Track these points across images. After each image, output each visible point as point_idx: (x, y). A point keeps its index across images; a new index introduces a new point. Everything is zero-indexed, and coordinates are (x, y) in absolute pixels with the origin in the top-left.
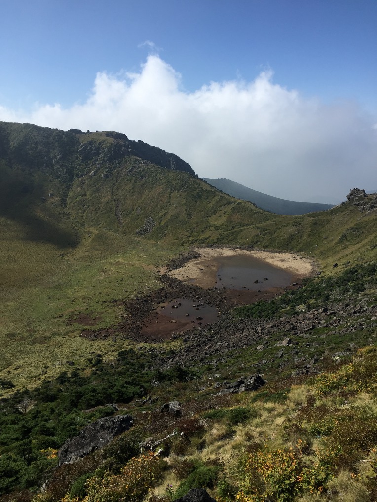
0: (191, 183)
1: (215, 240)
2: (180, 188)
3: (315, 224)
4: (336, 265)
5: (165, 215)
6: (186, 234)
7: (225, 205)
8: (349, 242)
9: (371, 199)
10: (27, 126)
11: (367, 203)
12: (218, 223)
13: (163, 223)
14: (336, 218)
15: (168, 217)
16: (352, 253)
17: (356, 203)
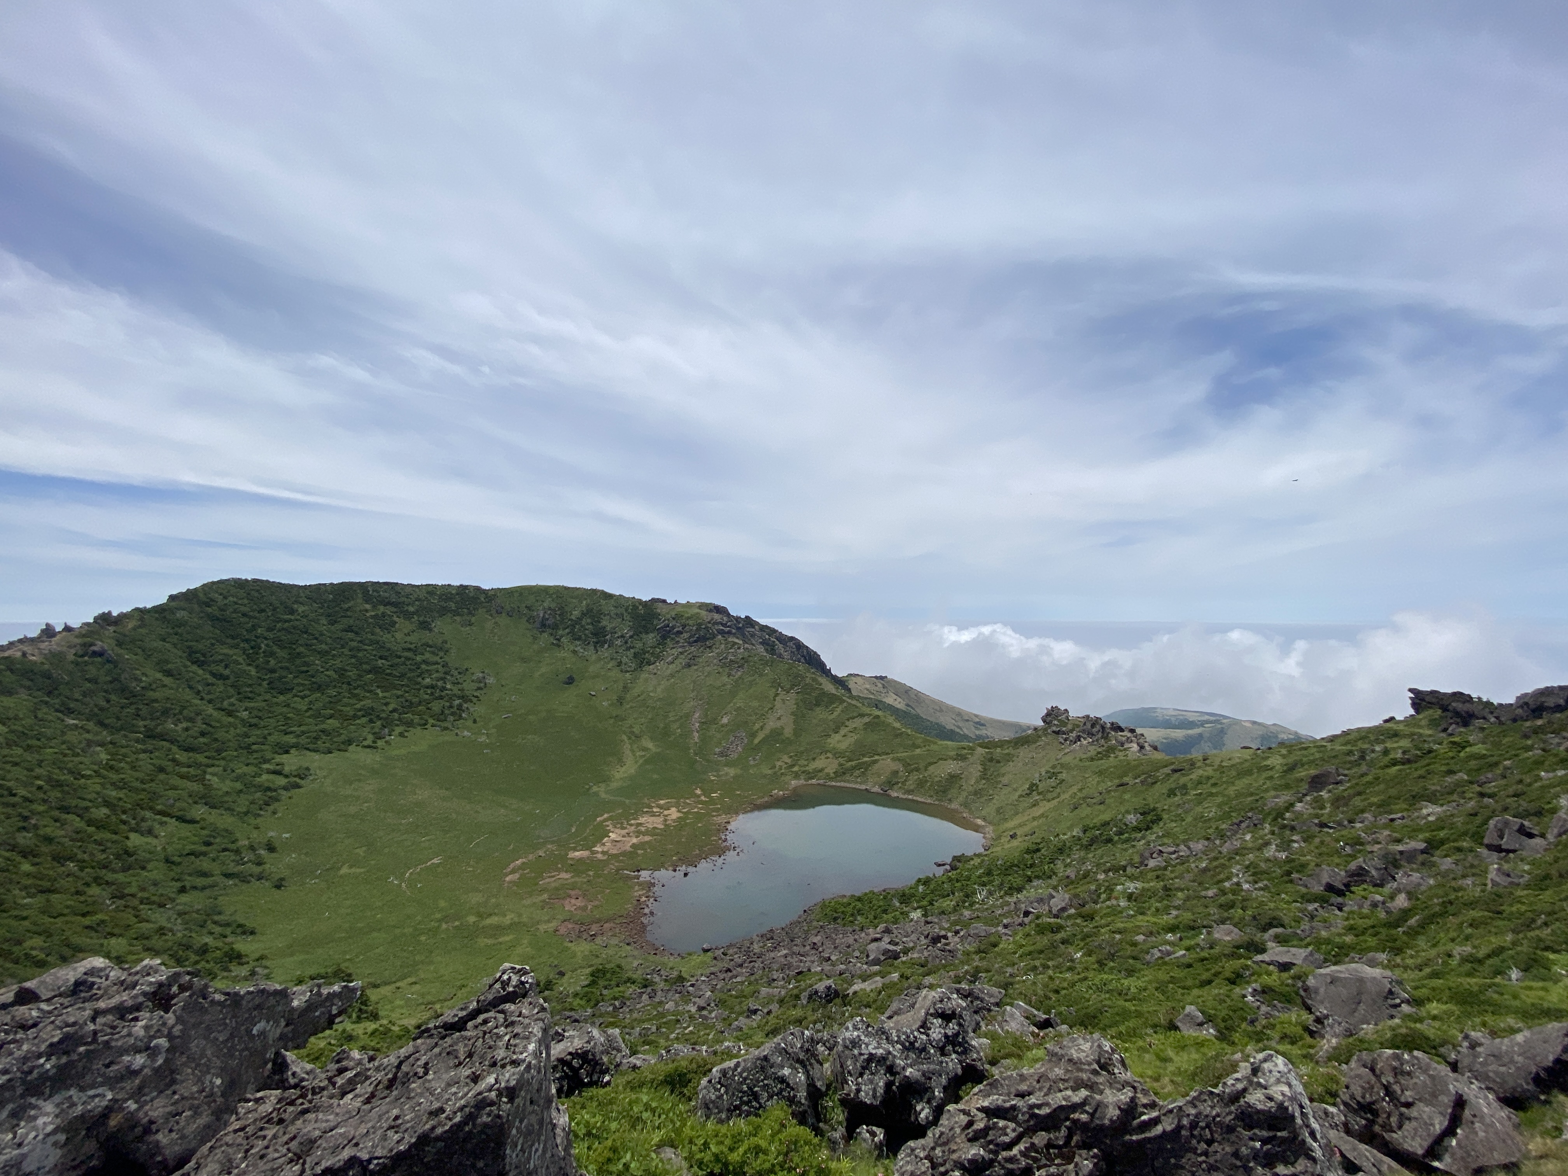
0: (808, 680)
1: (832, 775)
2: (792, 688)
3: (991, 760)
4: (1013, 837)
5: (762, 728)
6: (789, 761)
7: (853, 718)
8: (1041, 797)
9: (1078, 726)
10: (594, 591)
11: (1072, 731)
12: (843, 746)
13: (756, 741)
14: (1024, 753)
15: (766, 731)
16: (1042, 815)
17: (1054, 729)
